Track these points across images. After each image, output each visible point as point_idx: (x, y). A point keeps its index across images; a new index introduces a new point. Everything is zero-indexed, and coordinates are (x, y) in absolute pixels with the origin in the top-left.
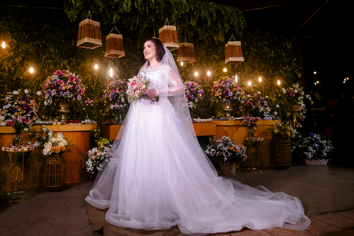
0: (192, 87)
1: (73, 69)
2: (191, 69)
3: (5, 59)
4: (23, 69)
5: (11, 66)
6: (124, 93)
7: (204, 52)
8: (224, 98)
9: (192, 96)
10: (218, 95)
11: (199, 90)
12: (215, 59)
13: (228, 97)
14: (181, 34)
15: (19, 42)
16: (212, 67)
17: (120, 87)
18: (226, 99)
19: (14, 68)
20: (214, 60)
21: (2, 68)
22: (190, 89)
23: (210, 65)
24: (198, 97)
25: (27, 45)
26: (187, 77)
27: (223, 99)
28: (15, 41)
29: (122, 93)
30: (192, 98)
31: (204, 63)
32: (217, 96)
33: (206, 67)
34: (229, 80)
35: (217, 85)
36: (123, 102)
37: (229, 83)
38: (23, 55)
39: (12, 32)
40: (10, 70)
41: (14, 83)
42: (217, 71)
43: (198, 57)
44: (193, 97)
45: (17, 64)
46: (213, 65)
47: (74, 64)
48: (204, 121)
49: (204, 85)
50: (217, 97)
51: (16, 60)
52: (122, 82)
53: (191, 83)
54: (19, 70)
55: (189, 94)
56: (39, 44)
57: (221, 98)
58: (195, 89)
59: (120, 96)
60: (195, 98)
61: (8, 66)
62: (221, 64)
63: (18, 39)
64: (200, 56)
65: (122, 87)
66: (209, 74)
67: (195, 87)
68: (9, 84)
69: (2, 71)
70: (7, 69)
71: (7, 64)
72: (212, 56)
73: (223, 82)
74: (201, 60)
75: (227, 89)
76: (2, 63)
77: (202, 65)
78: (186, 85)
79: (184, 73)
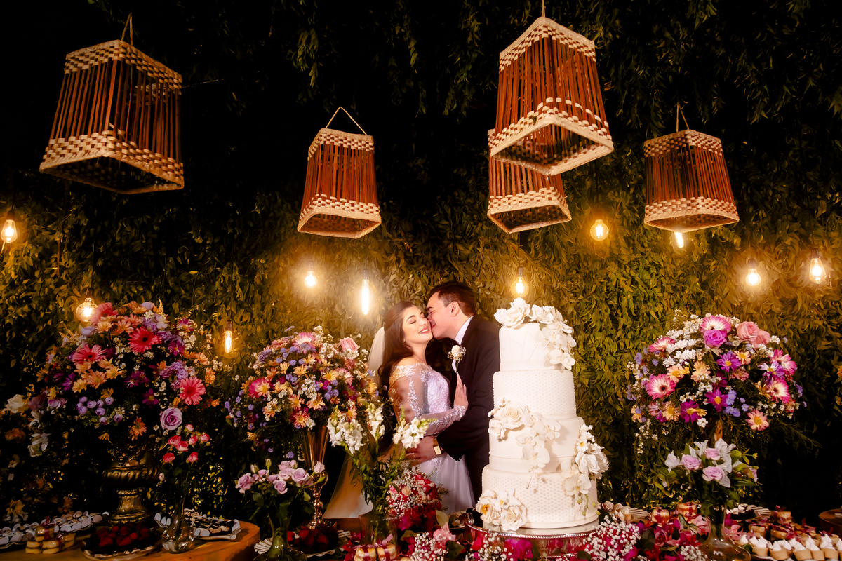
7: (783, 187)
9: (729, 402)
11: (768, 361)
16: (826, 243)
20: (833, 216)
30: (730, 410)
31: (788, 232)
33: (802, 247)
43: (756, 208)
44: (737, 404)
46: (834, 234)
58: (744, 357)
60: (745, 407)
64: (766, 203)
66: (817, 272)
67: (741, 347)
72: (825, 198)
74: (773, 222)
77: (778, 242)
78: (693, 336)
79: (695, 281)
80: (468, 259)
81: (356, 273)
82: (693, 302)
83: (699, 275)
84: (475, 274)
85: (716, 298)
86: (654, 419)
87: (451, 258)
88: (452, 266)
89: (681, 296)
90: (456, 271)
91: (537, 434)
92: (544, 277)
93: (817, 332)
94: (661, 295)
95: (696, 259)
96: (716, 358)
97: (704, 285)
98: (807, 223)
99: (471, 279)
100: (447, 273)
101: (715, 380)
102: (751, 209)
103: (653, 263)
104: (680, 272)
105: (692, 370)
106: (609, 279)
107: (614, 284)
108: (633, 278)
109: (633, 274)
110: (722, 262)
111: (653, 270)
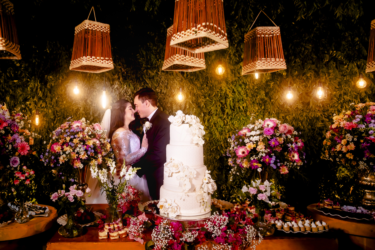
0: (274, 136)
2: (281, 82)
7: (310, 46)
10: (344, 150)
12: (335, 59)
16: (327, 75)
18: (367, 162)
20: (332, 62)
23: (322, 72)
24: (288, 161)
27: (358, 162)
31: (309, 69)
32: (341, 152)
33: (315, 77)
35: (343, 123)
42: (340, 84)
43: (295, 58)
46: (331, 71)
57: (352, 158)
62: (347, 68)
64: (301, 55)
67: (280, 136)
72: (328, 53)
74: (303, 64)
77: (304, 74)
78: (259, 129)
79: (263, 93)
80: (153, 78)
81: (98, 83)
82: (261, 102)
83: (265, 89)
84: (156, 85)
85: (272, 100)
86: (238, 166)
87: (145, 77)
88: (146, 81)
89: (256, 99)
90: (147, 83)
91: (186, 176)
92: (190, 88)
93: (318, 119)
94: (246, 98)
95: (264, 82)
96: (268, 140)
97: (267, 94)
98: (319, 65)
99: (155, 88)
100: (143, 84)
101: (267, 151)
102: (293, 57)
103: (243, 83)
104: (256, 87)
105: (257, 146)
106: (222, 90)
107: (224, 92)
108: (233, 90)
109: (233, 88)
110: (277, 83)
111: (243, 86)
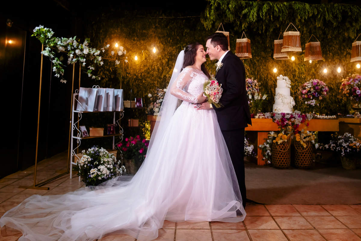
0: (317, 85)
1: (209, 67)
2: (322, 65)
3: (155, 60)
4: (169, 69)
5: (159, 66)
6: (251, 90)
8: (351, 96)
9: (316, 94)
10: (346, 93)
11: (324, 88)
13: (355, 95)
14: (308, 33)
15: (165, 46)
17: (248, 85)
18: (353, 97)
19: (162, 69)
20: (348, 55)
21: (153, 67)
22: (315, 87)
23: (343, 60)
24: (322, 95)
25: (171, 48)
26: (317, 73)
28: (162, 46)
29: (250, 90)
31: (337, 58)
33: (339, 62)
34: (359, 78)
35: (346, 83)
36: (250, 99)
37: (358, 81)
38: (168, 57)
39: (159, 38)
40: (158, 69)
41: (162, 80)
44: (317, 95)
45: (164, 64)
47: (210, 63)
48: (327, 118)
49: (336, 80)
50: (345, 94)
51: (164, 61)
52: (250, 80)
53: (316, 81)
54: (165, 69)
55: (313, 92)
56: (181, 47)
57: (348, 96)
58: (320, 87)
59: (248, 93)
60: (319, 95)
61: (157, 66)
63: (164, 43)
64: (332, 51)
65: (250, 85)
66: (339, 70)
67: (319, 85)
68: (158, 81)
69: (153, 70)
70: (156, 68)
71: (156, 64)
73: (352, 79)
75: (355, 87)
76: (153, 64)
77: (334, 61)
78: (311, 83)
79: (313, 70)
82: (312, 74)
83: (314, 68)
85: (318, 74)
89: (310, 73)
94: (305, 72)
95: (314, 64)
97: (315, 70)
98: (341, 56)
101: (314, 91)
103: (304, 64)
104: (310, 67)
107: (294, 69)
108: (299, 68)
110: (320, 65)
111: (304, 66)
